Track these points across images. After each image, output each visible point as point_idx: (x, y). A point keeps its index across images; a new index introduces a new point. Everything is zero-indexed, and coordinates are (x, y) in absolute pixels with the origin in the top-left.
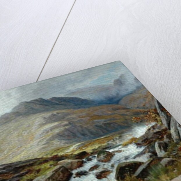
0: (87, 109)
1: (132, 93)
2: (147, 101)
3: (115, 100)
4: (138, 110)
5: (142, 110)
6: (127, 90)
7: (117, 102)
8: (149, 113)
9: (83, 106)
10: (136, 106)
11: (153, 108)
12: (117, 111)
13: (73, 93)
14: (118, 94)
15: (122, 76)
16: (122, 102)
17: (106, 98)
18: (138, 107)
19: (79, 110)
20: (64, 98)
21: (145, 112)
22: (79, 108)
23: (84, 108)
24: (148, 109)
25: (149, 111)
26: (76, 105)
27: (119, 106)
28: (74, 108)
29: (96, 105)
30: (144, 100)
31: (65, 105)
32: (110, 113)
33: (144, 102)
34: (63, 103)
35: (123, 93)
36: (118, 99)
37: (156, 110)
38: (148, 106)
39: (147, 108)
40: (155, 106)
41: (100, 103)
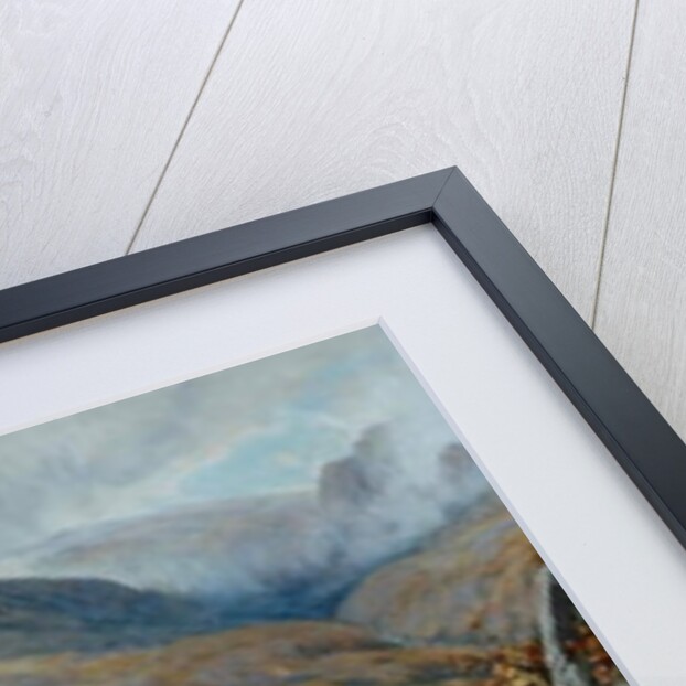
0: (155, 652)
1: (415, 550)
2: (496, 598)
3: (321, 592)
4: (440, 651)
5: (460, 650)
6: (392, 527)
7: (330, 607)
8: (498, 669)
9: (131, 631)
10: (431, 630)
11: (524, 639)
12: (326, 660)
13: (79, 552)
14: (336, 555)
15: (371, 440)
16: (357, 607)
17: (267, 582)
18: (442, 636)
19: (113, 656)
20: (26, 582)
21: (477, 661)
22: (111, 645)
23: (140, 643)
24: (493, 649)
25: (501, 659)
26: (94, 626)
27: (335, 629)
28: (84, 649)
29: (207, 628)
30: (483, 592)
31: (30, 628)
32: (282, 672)
33: (478, 605)
34: (19, 615)
35: (368, 547)
36: (335, 586)
37: (536, 649)
38: (497, 626)
39: (493, 639)
40: (536, 627)
41: (234, 614)
